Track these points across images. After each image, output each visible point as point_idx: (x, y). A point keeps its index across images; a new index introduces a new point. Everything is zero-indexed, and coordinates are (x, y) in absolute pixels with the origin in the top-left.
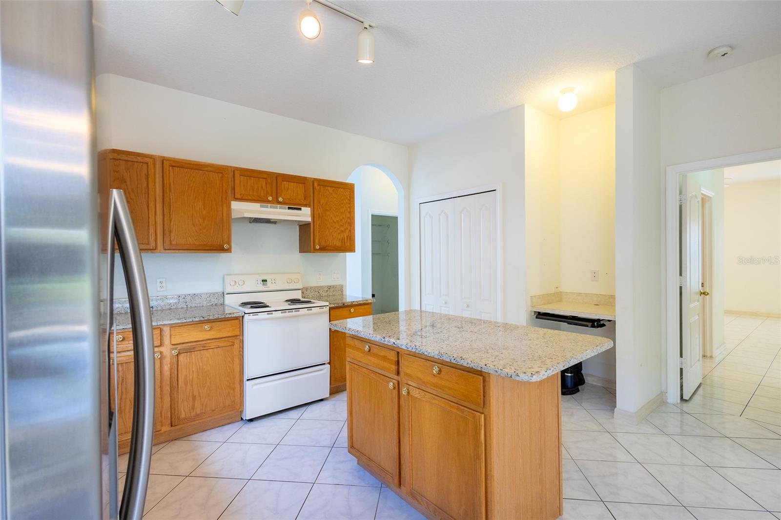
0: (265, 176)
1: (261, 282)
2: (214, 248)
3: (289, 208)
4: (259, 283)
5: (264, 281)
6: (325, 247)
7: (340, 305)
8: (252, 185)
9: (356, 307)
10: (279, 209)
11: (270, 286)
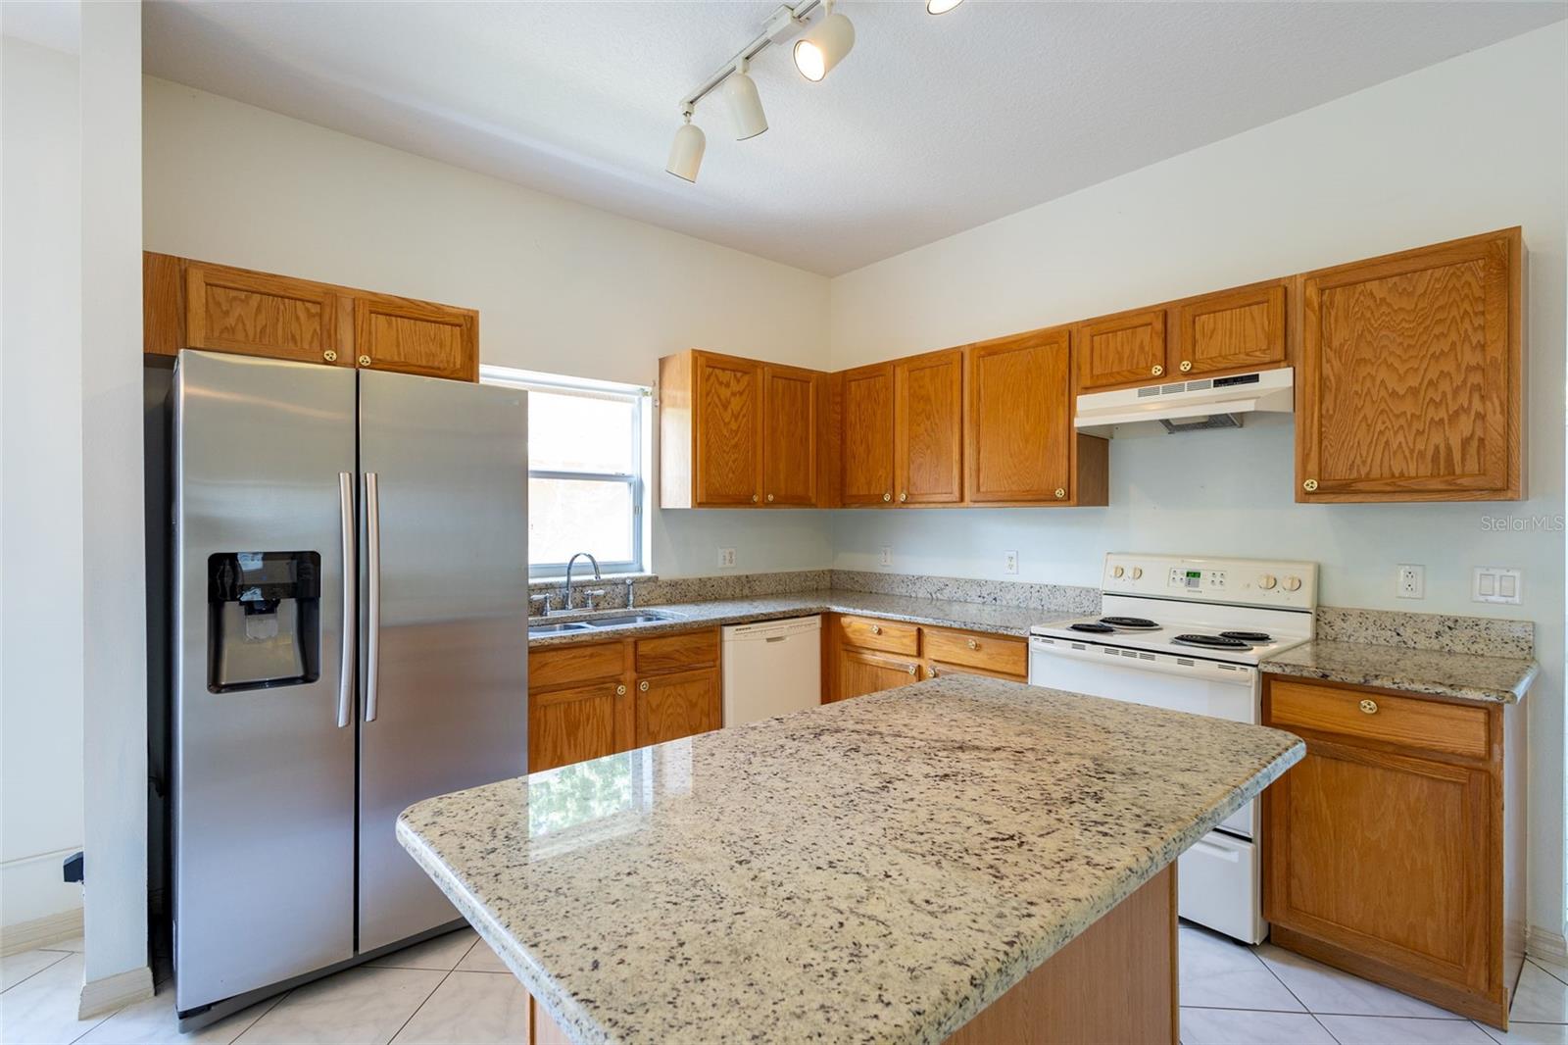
0: (1146, 319)
1: (1184, 577)
2: (1042, 497)
3: (1218, 383)
4: (1178, 578)
5: (1193, 575)
6: (1349, 485)
7: (1305, 674)
8: (1119, 349)
9: (1384, 700)
10: (1189, 390)
11: (1205, 589)
